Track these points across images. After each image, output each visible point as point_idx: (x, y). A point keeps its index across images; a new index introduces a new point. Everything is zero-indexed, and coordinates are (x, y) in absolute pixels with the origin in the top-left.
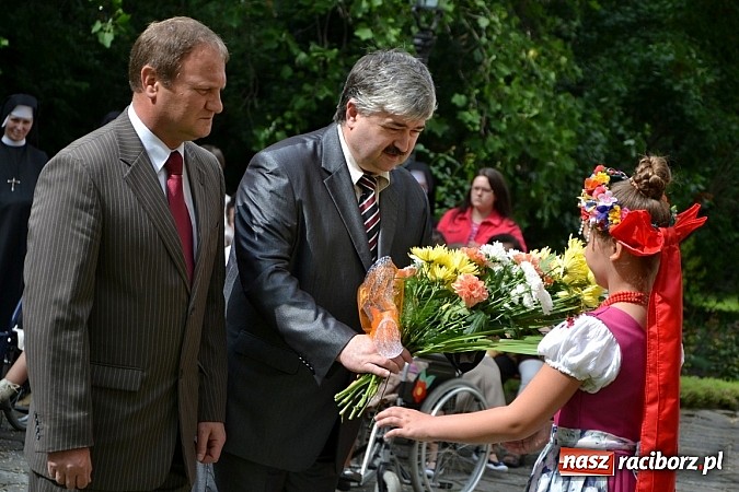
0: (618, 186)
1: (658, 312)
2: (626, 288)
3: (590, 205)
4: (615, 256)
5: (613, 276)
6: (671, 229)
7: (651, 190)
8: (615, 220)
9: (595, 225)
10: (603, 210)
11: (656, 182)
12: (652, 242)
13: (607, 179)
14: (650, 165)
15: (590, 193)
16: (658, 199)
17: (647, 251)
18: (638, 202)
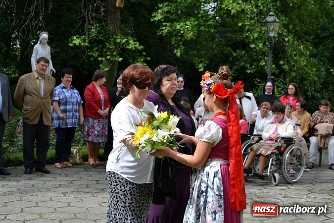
0: (213, 77)
1: (231, 117)
2: (220, 111)
3: (204, 84)
4: (214, 100)
5: (215, 107)
6: (232, 89)
7: (224, 77)
8: (213, 88)
9: (207, 91)
10: (208, 85)
11: (225, 74)
12: (226, 94)
13: (209, 75)
14: (223, 69)
15: (204, 80)
16: (227, 80)
17: (225, 97)
18: (220, 81)
